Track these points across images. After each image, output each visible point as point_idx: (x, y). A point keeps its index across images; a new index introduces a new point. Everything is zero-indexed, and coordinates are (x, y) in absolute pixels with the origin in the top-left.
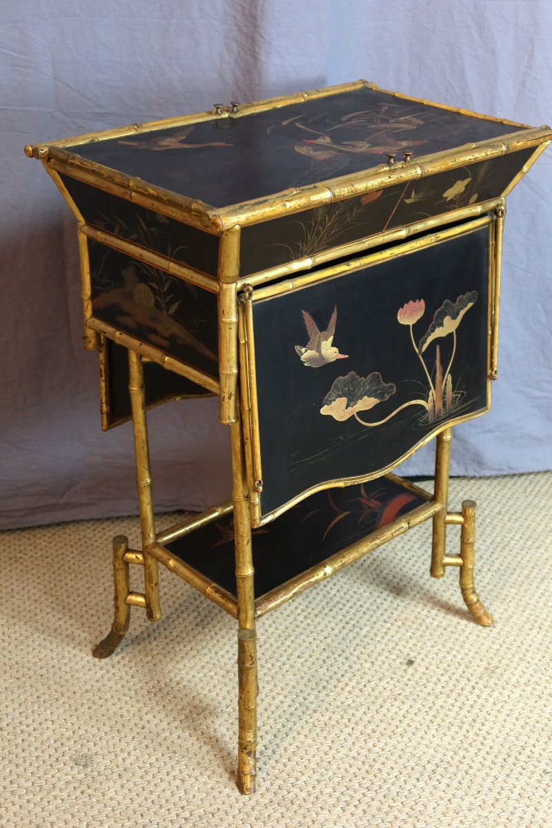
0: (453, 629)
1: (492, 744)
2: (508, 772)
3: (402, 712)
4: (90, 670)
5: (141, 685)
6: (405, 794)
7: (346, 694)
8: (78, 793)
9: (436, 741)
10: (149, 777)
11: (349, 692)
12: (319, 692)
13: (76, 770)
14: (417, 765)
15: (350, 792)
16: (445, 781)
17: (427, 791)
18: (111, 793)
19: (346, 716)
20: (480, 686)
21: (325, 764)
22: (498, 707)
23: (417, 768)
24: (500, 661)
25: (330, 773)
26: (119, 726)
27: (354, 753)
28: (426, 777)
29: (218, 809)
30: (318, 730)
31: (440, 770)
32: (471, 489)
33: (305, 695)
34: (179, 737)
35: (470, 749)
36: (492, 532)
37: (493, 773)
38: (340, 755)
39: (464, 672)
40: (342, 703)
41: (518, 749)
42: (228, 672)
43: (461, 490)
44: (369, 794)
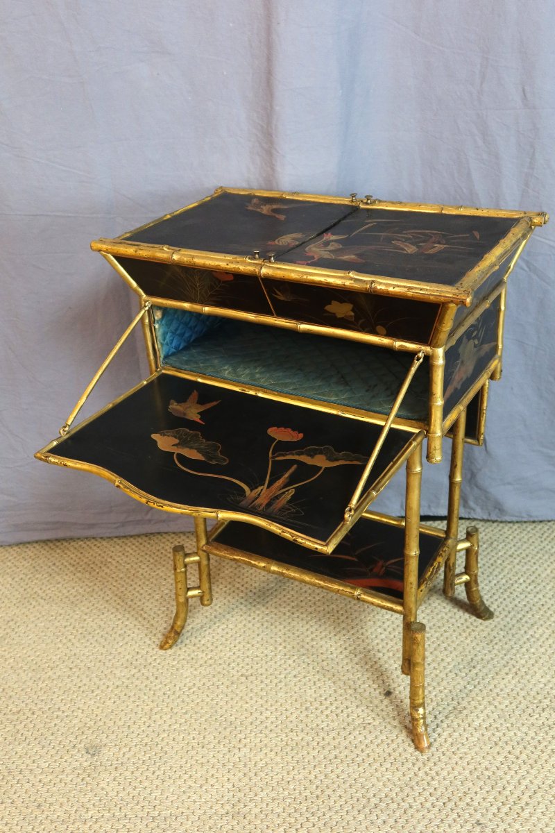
0: (436, 665)
1: (437, 786)
2: (444, 817)
3: (367, 742)
4: (126, 667)
5: (160, 686)
6: (343, 825)
7: (324, 717)
8: (79, 780)
9: (389, 775)
10: (137, 774)
11: (327, 715)
12: (301, 712)
13: (85, 758)
14: (363, 797)
15: (297, 815)
16: (383, 817)
17: (364, 826)
18: (103, 785)
19: (317, 739)
20: (444, 725)
21: (284, 783)
22: (454, 749)
23: (361, 799)
24: (469, 703)
25: (286, 793)
26: (130, 723)
27: (312, 777)
28: (367, 810)
29: (182, 813)
30: (289, 749)
31: (383, 805)
32: (492, 531)
33: (289, 714)
34: (174, 739)
35: (416, 788)
36: (500, 573)
37: (431, 816)
38: (301, 776)
39: (433, 709)
40: (318, 725)
41: (460, 795)
42: (232, 683)
43: (484, 531)
44: (312, 819)
